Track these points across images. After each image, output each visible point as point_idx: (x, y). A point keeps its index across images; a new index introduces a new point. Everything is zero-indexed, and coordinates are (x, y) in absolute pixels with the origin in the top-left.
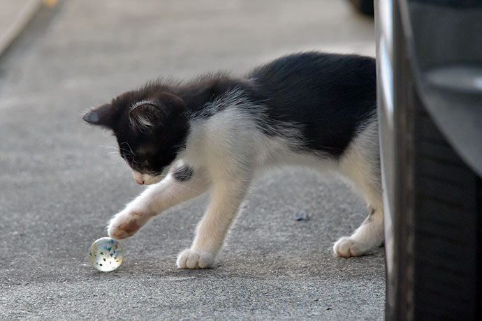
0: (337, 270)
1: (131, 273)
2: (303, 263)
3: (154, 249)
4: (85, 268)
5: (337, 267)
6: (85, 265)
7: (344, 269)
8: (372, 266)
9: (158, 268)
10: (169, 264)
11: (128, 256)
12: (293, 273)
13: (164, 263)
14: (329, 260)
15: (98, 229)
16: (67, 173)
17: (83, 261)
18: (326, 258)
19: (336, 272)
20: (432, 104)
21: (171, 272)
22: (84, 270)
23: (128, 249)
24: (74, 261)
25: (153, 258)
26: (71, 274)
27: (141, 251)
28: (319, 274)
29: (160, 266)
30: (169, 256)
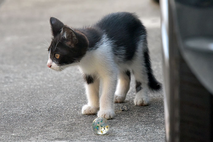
0: (142, 137)
1: (37, 139)
2: (125, 134)
3: (49, 126)
4: (14, 136)
5: (142, 135)
6: (13, 134)
7: (145, 136)
8: (160, 135)
9: (51, 136)
10: (56, 134)
11: (35, 130)
12: (120, 138)
13: (54, 133)
14: (138, 131)
15: (20, 115)
16: (5, 86)
17: (12, 132)
18: (136, 130)
19: (141, 138)
20: (188, 57)
21: (57, 138)
22: (13, 137)
23: (36, 126)
24: (8, 132)
25: (48, 131)
26: (6, 139)
27: (42, 127)
28: (132, 139)
29: (52, 135)
30: (57, 130)
